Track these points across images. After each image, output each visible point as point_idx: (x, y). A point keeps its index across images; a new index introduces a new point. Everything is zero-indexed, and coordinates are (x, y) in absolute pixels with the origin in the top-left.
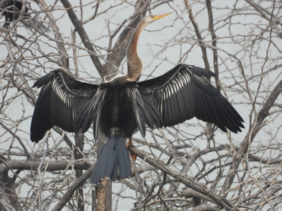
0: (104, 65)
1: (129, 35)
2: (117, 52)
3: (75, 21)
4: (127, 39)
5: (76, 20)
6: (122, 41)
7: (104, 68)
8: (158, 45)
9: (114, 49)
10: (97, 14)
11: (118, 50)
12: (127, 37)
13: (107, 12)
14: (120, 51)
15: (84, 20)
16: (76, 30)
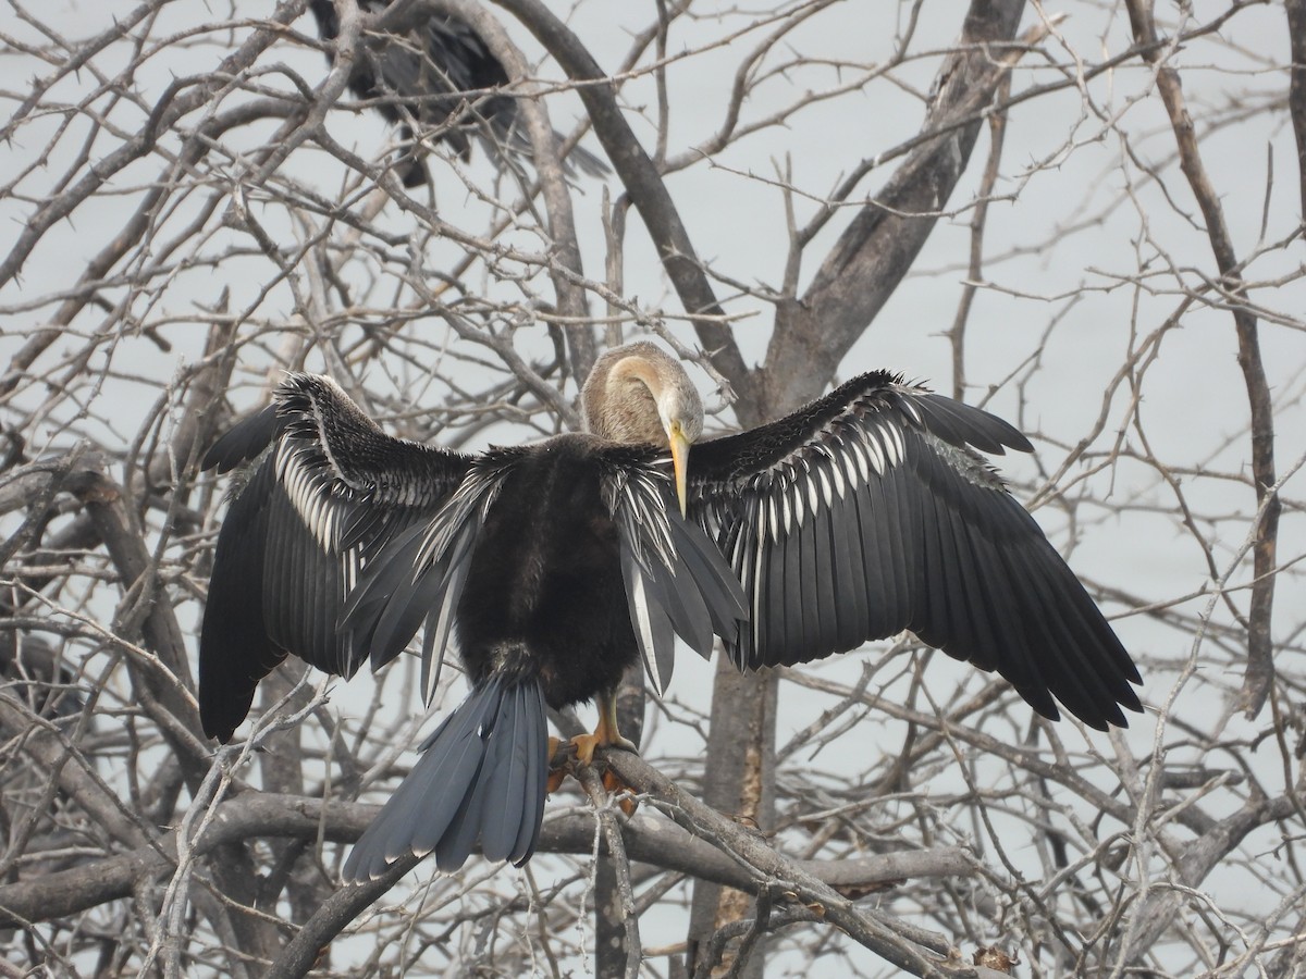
0: (758, 369)
1: (888, 236)
2: (821, 312)
3: (626, 154)
4: (878, 252)
5: (630, 150)
6: (850, 260)
7: (754, 386)
8: (1000, 290)
9: (808, 297)
10: (738, 127)
11: (828, 304)
12: (876, 245)
13: (788, 120)
14: (838, 310)
15: (673, 152)
16: (628, 199)
